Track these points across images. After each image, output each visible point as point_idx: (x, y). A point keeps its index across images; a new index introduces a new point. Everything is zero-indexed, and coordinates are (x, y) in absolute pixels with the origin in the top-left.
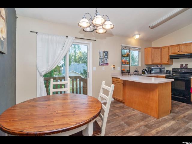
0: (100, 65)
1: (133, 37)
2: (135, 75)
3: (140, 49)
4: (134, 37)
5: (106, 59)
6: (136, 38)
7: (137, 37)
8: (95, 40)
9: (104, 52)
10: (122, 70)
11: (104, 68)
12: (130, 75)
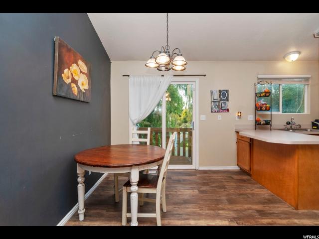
0: (212, 112)
1: (284, 58)
2: (288, 130)
3: (307, 79)
4: (286, 59)
5: (224, 102)
6: (291, 61)
7: (294, 57)
8: (204, 75)
9: (220, 92)
10: (256, 121)
11: (220, 116)
12: (271, 130)
